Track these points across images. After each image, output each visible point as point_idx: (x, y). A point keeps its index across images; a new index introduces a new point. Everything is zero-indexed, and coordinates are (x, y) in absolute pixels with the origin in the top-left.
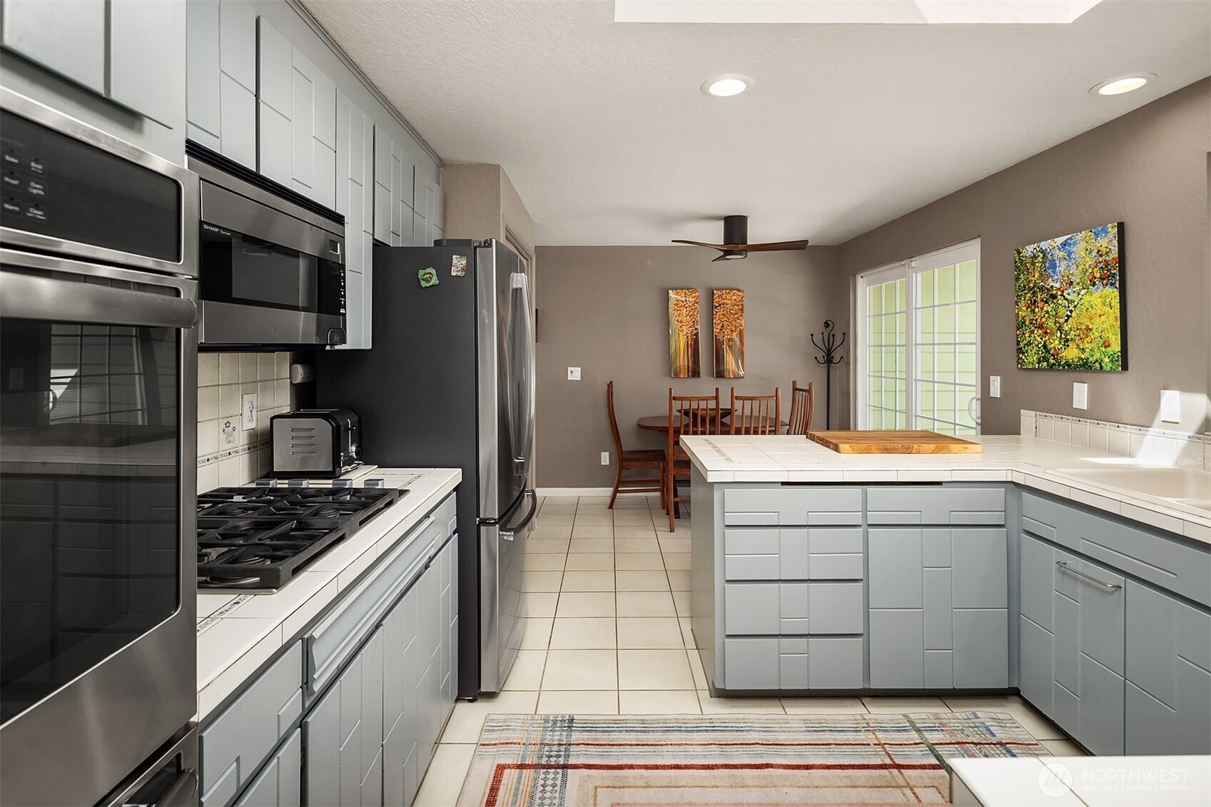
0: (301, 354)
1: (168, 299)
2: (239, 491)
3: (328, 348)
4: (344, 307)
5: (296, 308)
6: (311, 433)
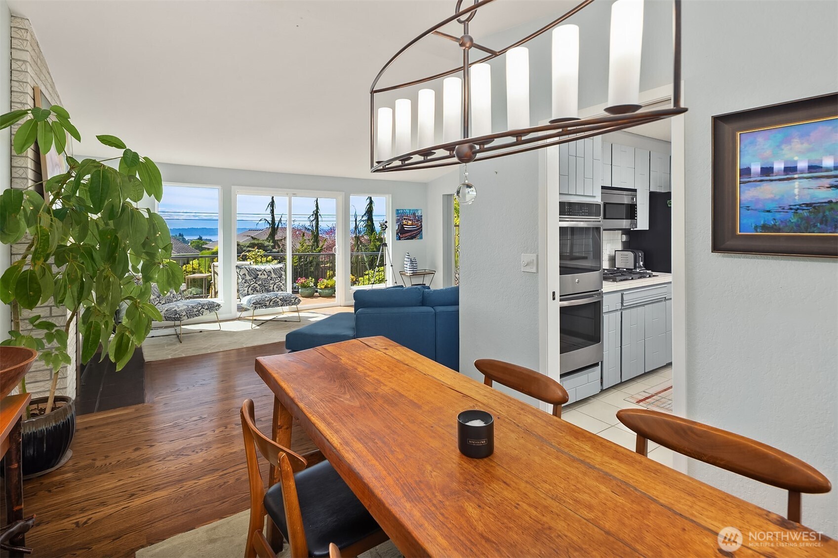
0: (626, 232)
1: (599, 223)
2: (606, 270)
3: (632, 229)
4: (636, 217)
5: (623, 219)
6: (627, 259)
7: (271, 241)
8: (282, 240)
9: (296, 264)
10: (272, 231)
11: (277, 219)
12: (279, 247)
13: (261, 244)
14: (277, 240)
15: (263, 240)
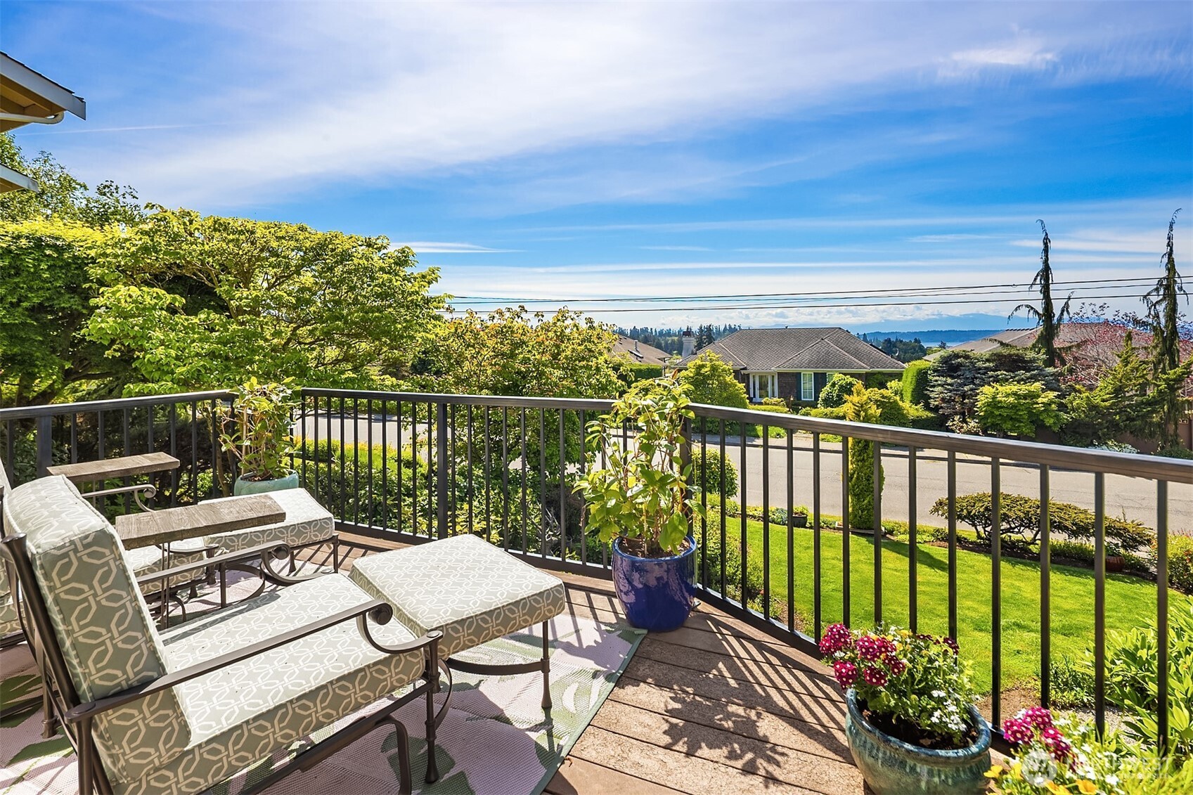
7: (1043, 351)
8: (1070, 348)
9: (1107, 404)
10: (1046, 329)
11: (1057, 308)
12: (1064, 363)
13: (1017, 355)
14: (1059, 349)
15: (1026, 349)
